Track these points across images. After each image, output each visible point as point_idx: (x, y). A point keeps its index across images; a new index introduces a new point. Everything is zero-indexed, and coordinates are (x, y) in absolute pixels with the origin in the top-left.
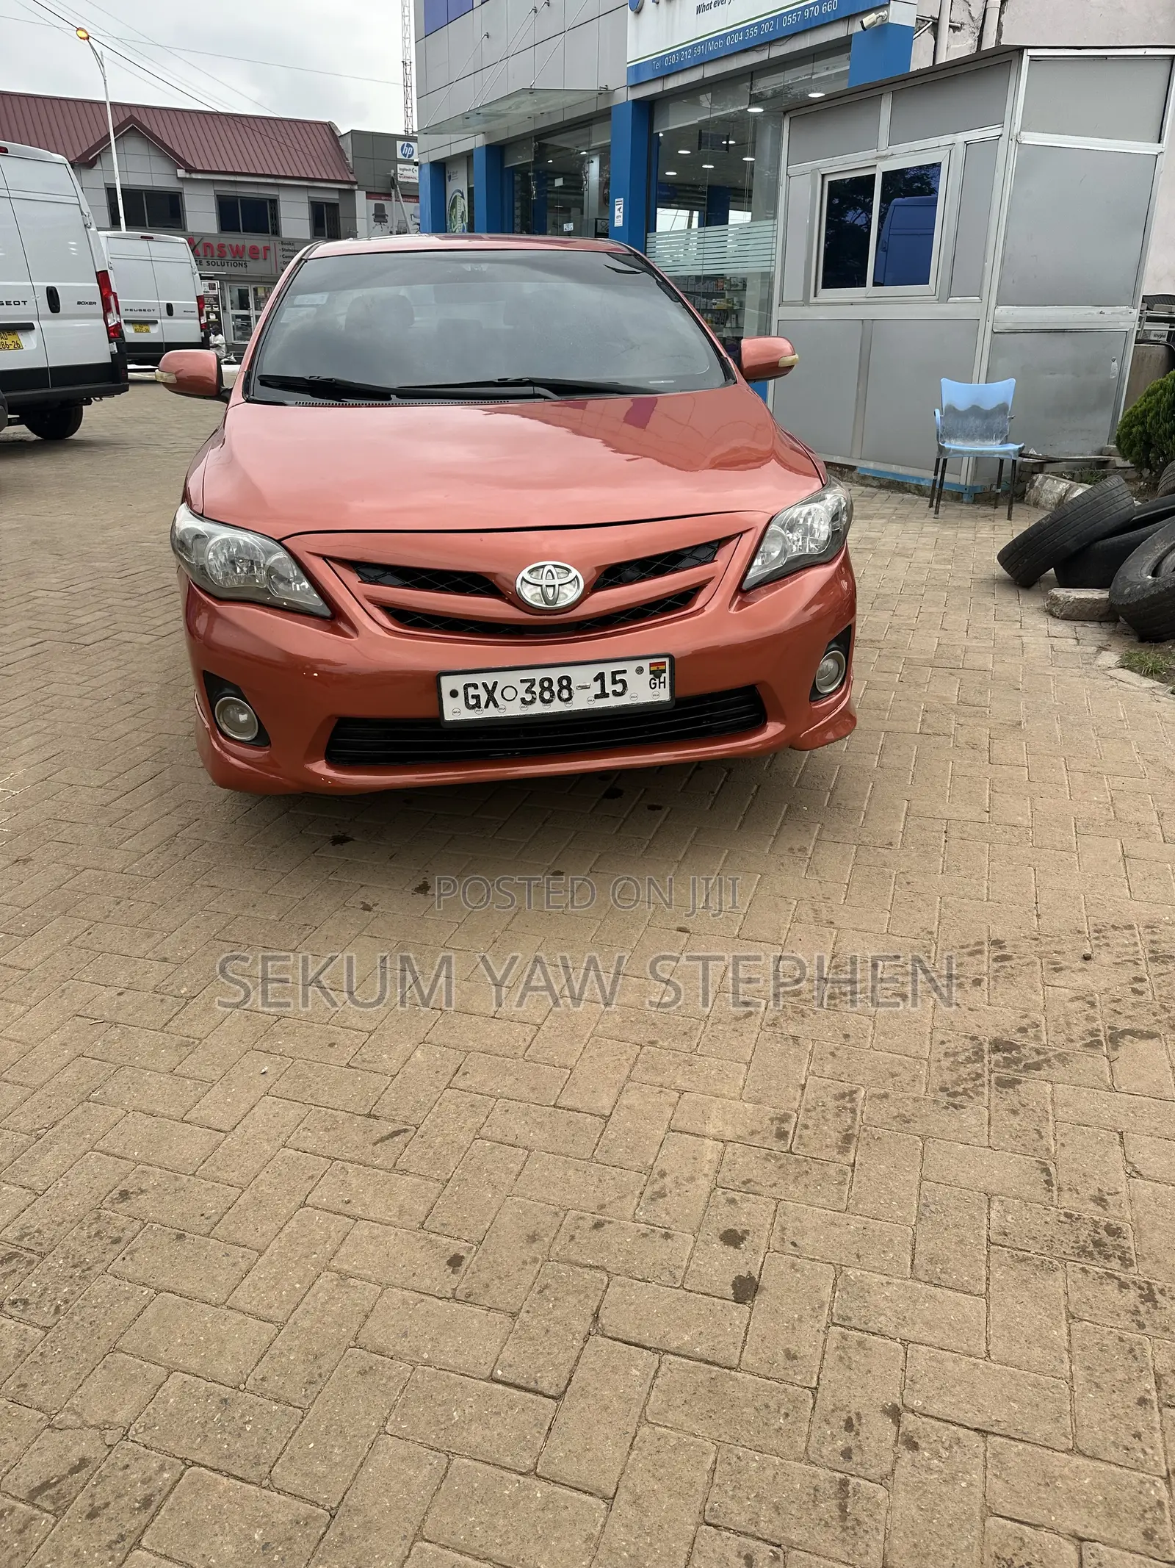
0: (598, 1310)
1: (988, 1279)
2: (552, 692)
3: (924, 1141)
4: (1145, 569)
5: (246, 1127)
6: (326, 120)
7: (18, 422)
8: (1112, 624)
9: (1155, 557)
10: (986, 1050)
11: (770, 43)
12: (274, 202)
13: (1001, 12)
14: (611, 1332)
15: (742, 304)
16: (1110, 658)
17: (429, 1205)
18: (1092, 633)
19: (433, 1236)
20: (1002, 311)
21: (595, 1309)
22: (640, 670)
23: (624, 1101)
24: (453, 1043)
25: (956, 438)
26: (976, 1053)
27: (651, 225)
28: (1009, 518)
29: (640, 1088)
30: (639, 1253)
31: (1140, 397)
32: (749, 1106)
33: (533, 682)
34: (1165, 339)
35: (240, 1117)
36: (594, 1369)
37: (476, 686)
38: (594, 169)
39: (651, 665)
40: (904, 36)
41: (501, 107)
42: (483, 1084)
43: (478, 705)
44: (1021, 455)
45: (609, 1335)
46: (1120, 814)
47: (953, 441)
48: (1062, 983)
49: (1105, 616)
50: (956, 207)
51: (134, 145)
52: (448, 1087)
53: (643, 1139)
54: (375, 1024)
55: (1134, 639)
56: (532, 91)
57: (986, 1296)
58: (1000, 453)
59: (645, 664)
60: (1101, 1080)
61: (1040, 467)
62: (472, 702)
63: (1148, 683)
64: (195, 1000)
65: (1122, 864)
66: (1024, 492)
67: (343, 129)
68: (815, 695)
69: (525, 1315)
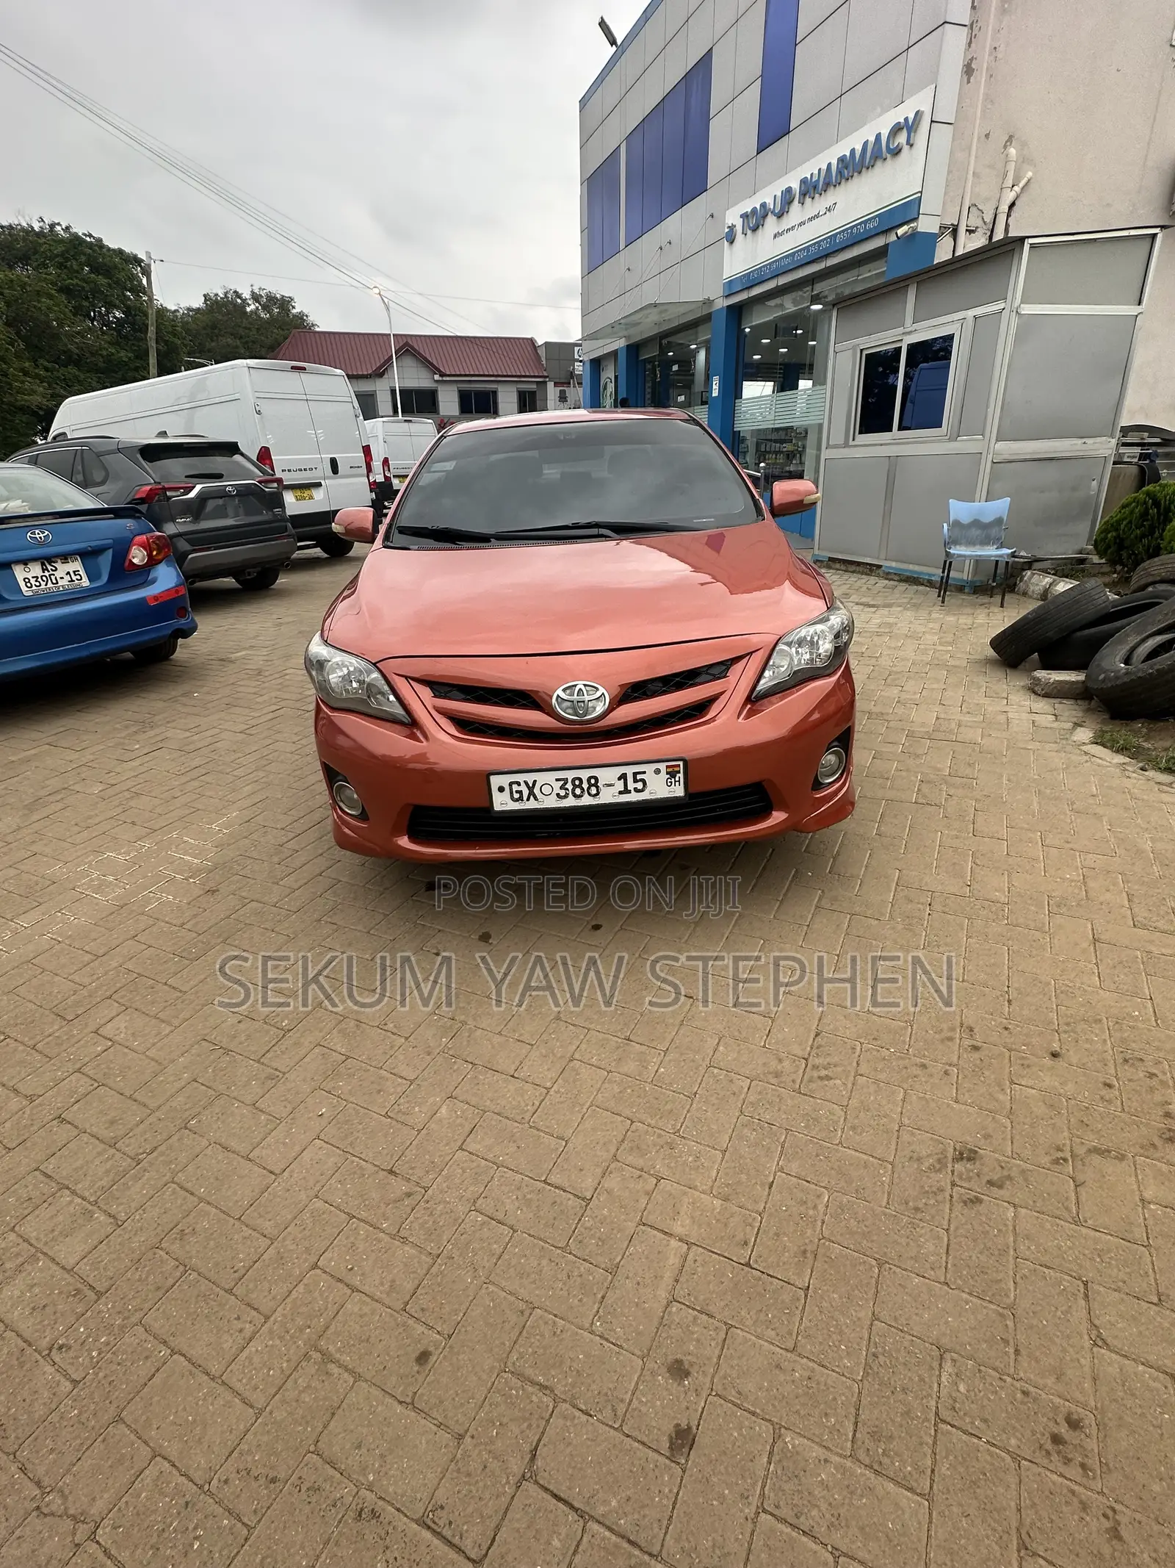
0: (536, 1449)
1: (933, 1471)
2: (583, 789)
3: (880, 1266)
4: (1118, 658)
5: (292, 1171)
6: (529, 337)
7: (314, 546)
8: (1087, 702)
9: (1128, 648)
10: (950, 1159)
11: (827, 256)
12: (495, 393)
13: (1008, 216)
14: (544, 1478)
15: (804, 447)
16: (1084, 734)
17: (417, 1282)
18: (1069, 710)
19: (411, 1322)
20: (1001, 446)
21: (534, 1444)
22: (658, 771)
23: (607, 1183)
24: (474, 1101)
25: (960, 544)
26: (939, 1161)
27: (738, 393)
28: (1002, 606)
29: (623, 1170)
30: (588, 1375)
31: (1116, 509)
32: (717, 1202)
33: (566, 781)
34: (1136, 460)
35: (291, 1160)
36: (518, 1531)
37: (519, 784)
38: (702, 356)
39: (667, 767)
40: (932, 239)
41: (635, 318)
42: (490, 1149)
43: (521, 799)
44: (1014, 557)
45: (541, 1482)
46: (1092, 894)
47: (958, 547)
48: (1030, 1083)
49: (1081, 694)
50: (965, 369)
51: (409, 362)
52: (461, 1148)
53: (615, 1231)
54: (417, 1072)
55: (1106, 716)
56: (655, 305)
57: (929, 1497)
58: (996, 556)
59: (662, 766)
60: (1067, 1208)
61: (1029, 565)
62: (516, 796)
63: (1120, 759)
64: (291, 1034)
65: (1092, 948)
66: (1015, 584)
67: (540, 342)
68: (818, 785)
69: (469, 1439)
